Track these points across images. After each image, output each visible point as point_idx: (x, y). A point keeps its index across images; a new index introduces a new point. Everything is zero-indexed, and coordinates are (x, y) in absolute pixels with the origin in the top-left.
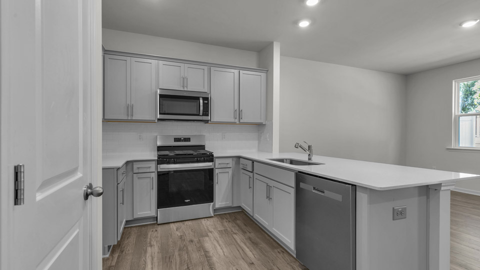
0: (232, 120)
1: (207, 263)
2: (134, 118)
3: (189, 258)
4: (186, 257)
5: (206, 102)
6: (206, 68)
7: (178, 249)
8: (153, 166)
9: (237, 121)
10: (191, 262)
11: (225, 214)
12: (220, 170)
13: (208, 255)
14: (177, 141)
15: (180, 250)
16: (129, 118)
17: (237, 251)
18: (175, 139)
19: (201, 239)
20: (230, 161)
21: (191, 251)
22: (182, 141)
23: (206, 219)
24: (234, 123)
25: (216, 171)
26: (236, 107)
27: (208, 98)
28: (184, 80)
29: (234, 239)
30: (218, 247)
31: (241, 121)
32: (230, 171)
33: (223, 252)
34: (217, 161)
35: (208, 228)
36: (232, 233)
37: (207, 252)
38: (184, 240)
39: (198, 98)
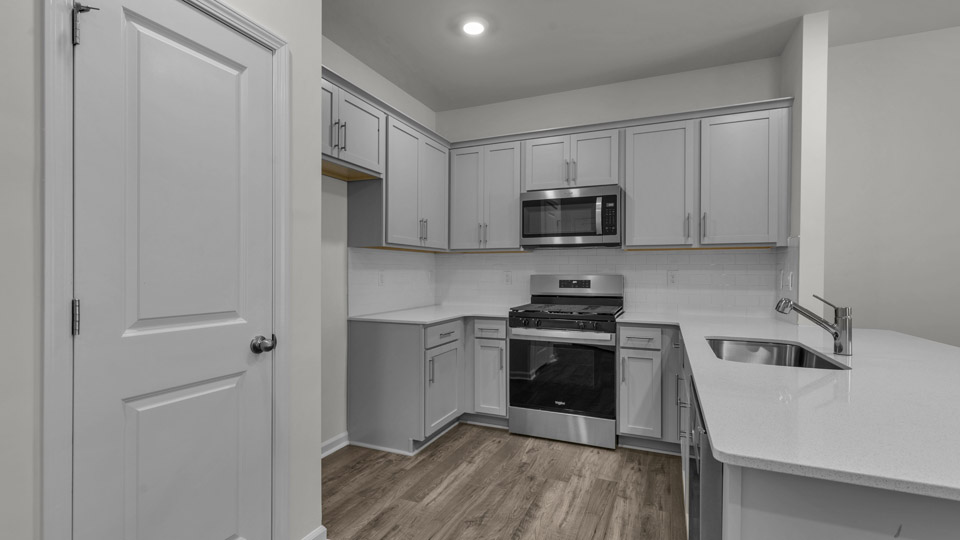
0: (681, 240)
1: (516, 524)
2: (487, 247)
3: (500, 503)
4: (498, 499)
5: (611, 205)
6: (614, 134)
7: (499, 482)
8: (502, 327)
9: (693, 241)
10: (496, 510)
11: (647, 453)
12: (632, 353)
13: (533, 512)
14: (565, 286)
15: (499, 485)
16: (482, 247)
17: (591, 532)
18: (561, 281)
19: (551, 481)
20: (656, 334)
21: (515, 494)
22: (575, 286)
23: (596, 450)
24: (687, 247)
25: (622, 354)
26: (691, 209)
27: (615, 196)
28: (570, 167)
29: (612, 507)
30: (565, 508)
31: (706, 241)
32: (657, 358)
33: (565, 519)
34: (624, 332)
35: (583, 465)
36: (621, 494)
37: (537, 506)
38: (523, 472)
39: (593, 200)
